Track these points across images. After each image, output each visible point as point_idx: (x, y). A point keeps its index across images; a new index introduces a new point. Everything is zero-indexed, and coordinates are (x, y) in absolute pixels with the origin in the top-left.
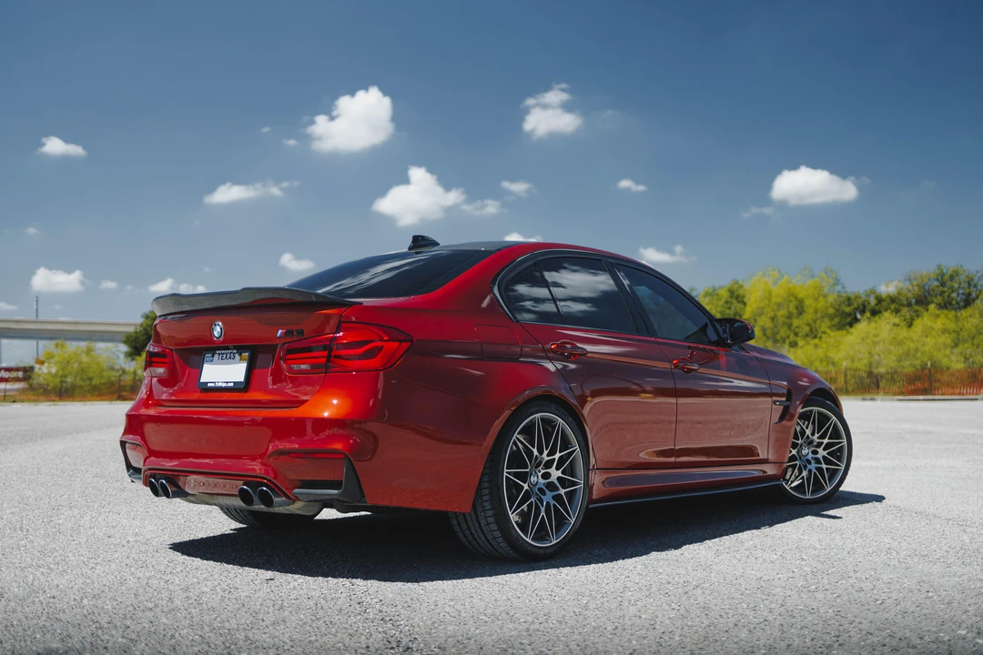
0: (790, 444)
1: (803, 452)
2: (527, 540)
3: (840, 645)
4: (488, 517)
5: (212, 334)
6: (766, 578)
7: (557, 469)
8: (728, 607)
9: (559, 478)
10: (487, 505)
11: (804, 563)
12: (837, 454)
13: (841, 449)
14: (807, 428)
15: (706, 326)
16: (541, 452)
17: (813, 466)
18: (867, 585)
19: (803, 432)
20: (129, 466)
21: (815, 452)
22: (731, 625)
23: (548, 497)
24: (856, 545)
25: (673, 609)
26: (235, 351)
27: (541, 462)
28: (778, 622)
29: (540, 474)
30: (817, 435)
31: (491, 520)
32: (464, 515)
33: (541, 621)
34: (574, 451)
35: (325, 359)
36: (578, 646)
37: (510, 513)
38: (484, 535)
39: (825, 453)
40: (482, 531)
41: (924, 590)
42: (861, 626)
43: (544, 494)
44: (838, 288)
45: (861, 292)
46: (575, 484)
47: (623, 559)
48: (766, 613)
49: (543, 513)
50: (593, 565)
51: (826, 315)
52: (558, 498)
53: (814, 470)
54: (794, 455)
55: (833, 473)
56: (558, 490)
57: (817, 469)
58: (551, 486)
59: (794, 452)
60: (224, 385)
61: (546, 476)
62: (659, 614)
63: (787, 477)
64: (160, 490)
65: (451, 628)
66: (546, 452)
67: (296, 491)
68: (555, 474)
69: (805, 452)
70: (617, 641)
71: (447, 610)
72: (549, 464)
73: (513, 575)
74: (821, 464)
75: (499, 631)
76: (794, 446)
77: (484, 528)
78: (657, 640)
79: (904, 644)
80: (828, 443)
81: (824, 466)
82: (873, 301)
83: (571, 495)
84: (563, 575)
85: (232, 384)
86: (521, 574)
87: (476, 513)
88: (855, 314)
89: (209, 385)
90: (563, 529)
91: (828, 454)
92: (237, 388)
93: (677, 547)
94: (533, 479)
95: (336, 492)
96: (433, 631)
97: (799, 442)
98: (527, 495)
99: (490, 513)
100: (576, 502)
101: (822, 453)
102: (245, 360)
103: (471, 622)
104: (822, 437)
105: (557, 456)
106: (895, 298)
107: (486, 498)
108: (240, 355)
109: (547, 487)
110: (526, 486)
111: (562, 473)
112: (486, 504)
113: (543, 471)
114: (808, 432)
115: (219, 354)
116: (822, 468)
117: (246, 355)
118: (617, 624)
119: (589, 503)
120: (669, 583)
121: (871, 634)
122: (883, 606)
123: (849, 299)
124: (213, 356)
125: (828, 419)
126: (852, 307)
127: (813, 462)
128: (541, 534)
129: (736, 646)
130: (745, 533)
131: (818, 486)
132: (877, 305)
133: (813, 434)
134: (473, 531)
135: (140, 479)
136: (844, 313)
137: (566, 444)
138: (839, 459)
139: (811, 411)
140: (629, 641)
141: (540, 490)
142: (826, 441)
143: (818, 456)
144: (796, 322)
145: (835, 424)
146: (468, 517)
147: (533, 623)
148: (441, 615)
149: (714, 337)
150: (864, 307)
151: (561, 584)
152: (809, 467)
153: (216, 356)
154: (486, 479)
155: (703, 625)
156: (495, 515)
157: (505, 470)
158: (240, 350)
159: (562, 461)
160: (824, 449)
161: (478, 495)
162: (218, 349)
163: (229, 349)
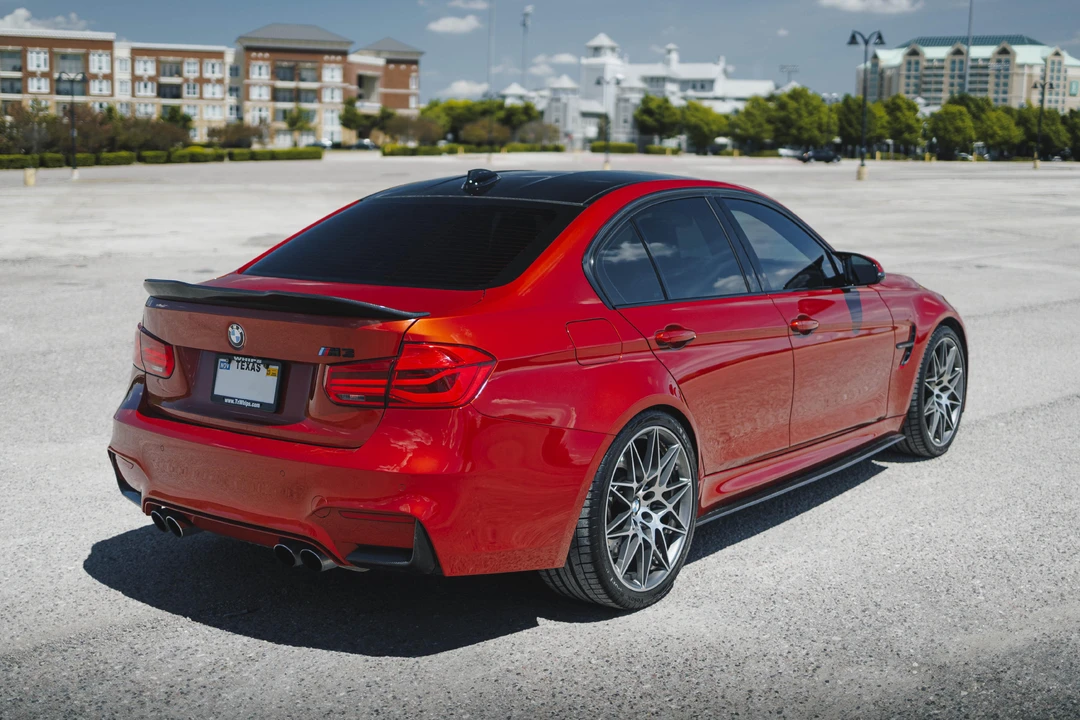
5: (229, 342)
15: (820, 260)
20: (121, 481)
23: (655, 522)
26: (260, 361)
29: (641, 496)
35: (383, 390)
60: (248, 404)
64: (167, 525)
68: (660, 491)
85: (258, 406)
89: (226, 400)
92: (265, 411)
94: (635, 506)
95: (404, 562)
102: (274, 375)
108: (267, 367)
113: (644, 492)
115: (238, 362)
117: (275, 368)
124: (229, 363)
153: (234, 364)
158: (267, 361)
162: (237, 355)
163: (252, 357)
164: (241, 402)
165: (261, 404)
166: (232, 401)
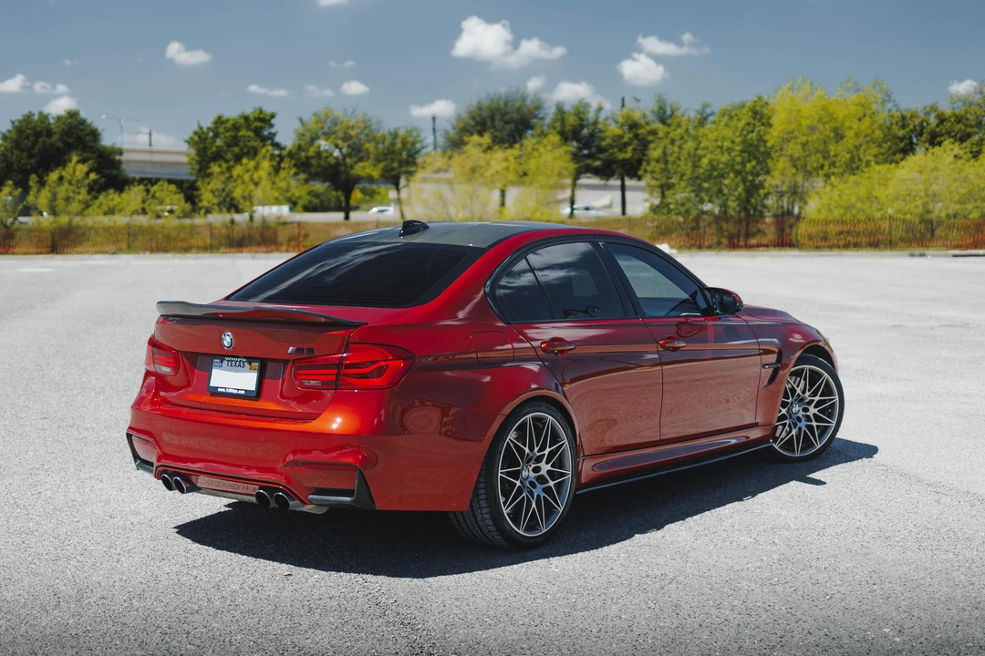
0: (780, 403)
1: (794, 410)
2: (519, 532)
3: (782, 646)
4: (484, 513)
5: (222, 346)
6: (736, 567)
7: (547, 463)
8: (696, 604)
9: (549, 472)
10: (483, 504)
11: (774, 548)
12: (828, 411)
13: (832, 406)
14: (798, 386)
16: (531, 449)
17: (803, 424)
18: (822, 577)
19: (793, 391)
20: (136, 457)
21: (806, 410)
22: (696, 626)
23: (538, 491)
24: (827, 523)
25: (649, 608)
26: (244, 360)
27: (532, 458)
28: (736, 622)
29: (531, 469)
30: (807, 394)
31: (488, 516)
32: (462, 513)
33: (537, 623)
34: (563, 444)
35: (334, 377)
36: (569, 650)
37: (504, 509)
38: (480, 528)
39: (816, 411)
40: (478, 524)
41: (871, 582)
42: (805, 625)
43: (535, 487)
44: (889, 106)
45: (920, 109)
46: (563, 475)
47: (608, 545)
48: (728, 612)
49: (534, 505)
50: (580, 554)
51: (871, 140)
52: (548, 490)
53: (804, 428)
54: (783, 414)
55: (823, 430)
56: (548, 482)
57: (808, 426)
58: (542, 480)
59: (784, 411)
60: (235, 392)
61: (537, 470)
62: (637, 613)
63: (777, 435)
64: (173, 485)
65: (461, 632)
66: (536, 449)
67: (311, 496)
68: (545, 467)
69: (796, 408)
70: (600, 645)
71: (456, 612)
72: (539, 459)
73: (508, 567)
74: (811, 421)
75: (503, 635)
76: (784, 405)
77: (480, 523)
78: (633, 643)
79: (834, 644)
80: (819, 401)
81: (814, 424)
82: (933, 120)
83: (559, 486)
84: (553, 566)
85: (243, 392)
86: (515, 566)
87: (473, 511)
88: (911, 137)
89: (219, 390)
90: (552, 518)
91: (818, 411)
92: (247, 396)
93: (659, 527)
94: (525, 474)
95: (349, 499)
96: (447, 635)
97: (790, 401)
98: (520, 491)
99: (486, 510)
100: (564, 492)
101: (813, 410)
102: (255, 369)
103: (478, 625)
104: (814, 394)
105: (547, 451)
106: (962, 117)
107: (482, 497)
108: (250, 365)
109: (537, 480)
110: (518, 483)
111: (552, 466)
112: (481, 502)
113: (533, 466)
114: (799, 391)
115: (228, 361)
116: (812, 426)
117: (256, 365)
118: (600, 626)
119: (577, 490)
120: (648, 576)
121: (811, 634)
122: (829, 603)
123: (903, 118)
124: (222, 362)
125: (820, 376)
126: (907, 130)
127: (803, 419)
128: (532, 526)
129: (697, 648)
130: (727, 506)
131: (808, 444)
132: (937, 126)
133: (804, 392)
134: (470, 526)
135: (151, 471)
136: (895, 137)
137: (555, 438)
138: (831, 416)
139: (803, 370)
140: (611, 644)
141: (531, 483)
142: (817, 398)
143: (808, 413)
144: (832, 148)
145: (827, 381)
146: (466, 514)
147: (529, 626)
148: (451, 617)
149: (703, 305)
150: (922, 128)
151: (551, 579)
152: (799, 425)
153: (225, 363)
154: (482, 480)
155: (673, 626)
156: (490, 512)
157: (500, 471)
158: (250, 359)
159: (551, 454)
160: (815, 407)
161: (476, 493)
162: (227, 356)
163: (238, 357)
164: (230, 391)
165: (246, 391)
166: (224, 390)
